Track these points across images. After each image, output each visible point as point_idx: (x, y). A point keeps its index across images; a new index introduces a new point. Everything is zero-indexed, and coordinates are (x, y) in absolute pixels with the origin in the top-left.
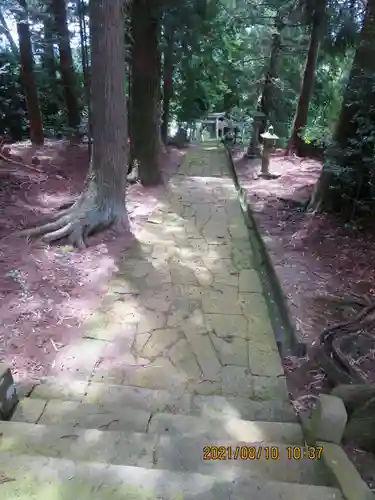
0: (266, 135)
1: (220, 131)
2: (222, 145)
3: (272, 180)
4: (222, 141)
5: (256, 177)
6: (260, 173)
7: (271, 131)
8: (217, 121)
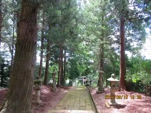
0: (111, 79)
1: (84, 82)
2: (85, 87)
3: (121, 109)
4: (85, 86)
5: (109, 107)
6: (111, 103)
7: (113, 77)
8: (83, 79)
